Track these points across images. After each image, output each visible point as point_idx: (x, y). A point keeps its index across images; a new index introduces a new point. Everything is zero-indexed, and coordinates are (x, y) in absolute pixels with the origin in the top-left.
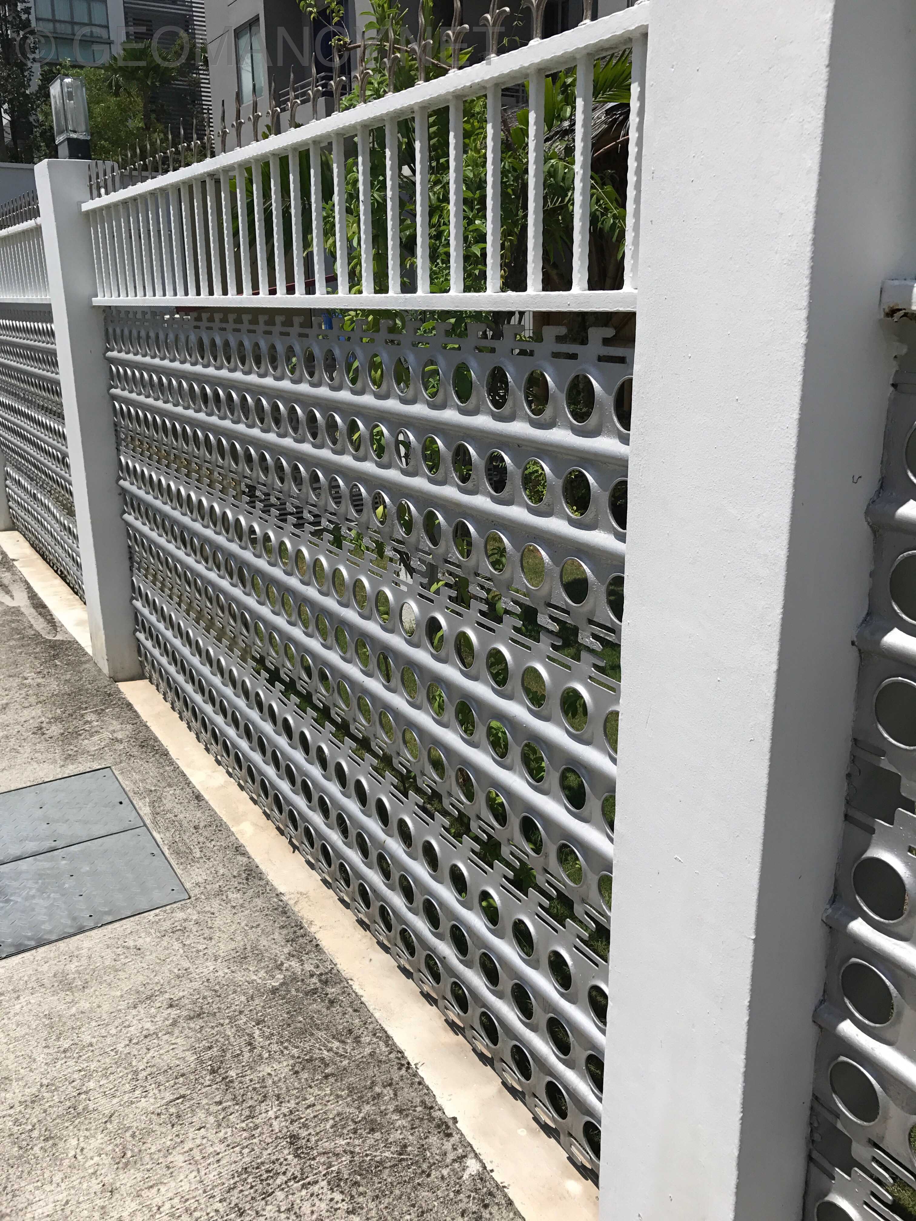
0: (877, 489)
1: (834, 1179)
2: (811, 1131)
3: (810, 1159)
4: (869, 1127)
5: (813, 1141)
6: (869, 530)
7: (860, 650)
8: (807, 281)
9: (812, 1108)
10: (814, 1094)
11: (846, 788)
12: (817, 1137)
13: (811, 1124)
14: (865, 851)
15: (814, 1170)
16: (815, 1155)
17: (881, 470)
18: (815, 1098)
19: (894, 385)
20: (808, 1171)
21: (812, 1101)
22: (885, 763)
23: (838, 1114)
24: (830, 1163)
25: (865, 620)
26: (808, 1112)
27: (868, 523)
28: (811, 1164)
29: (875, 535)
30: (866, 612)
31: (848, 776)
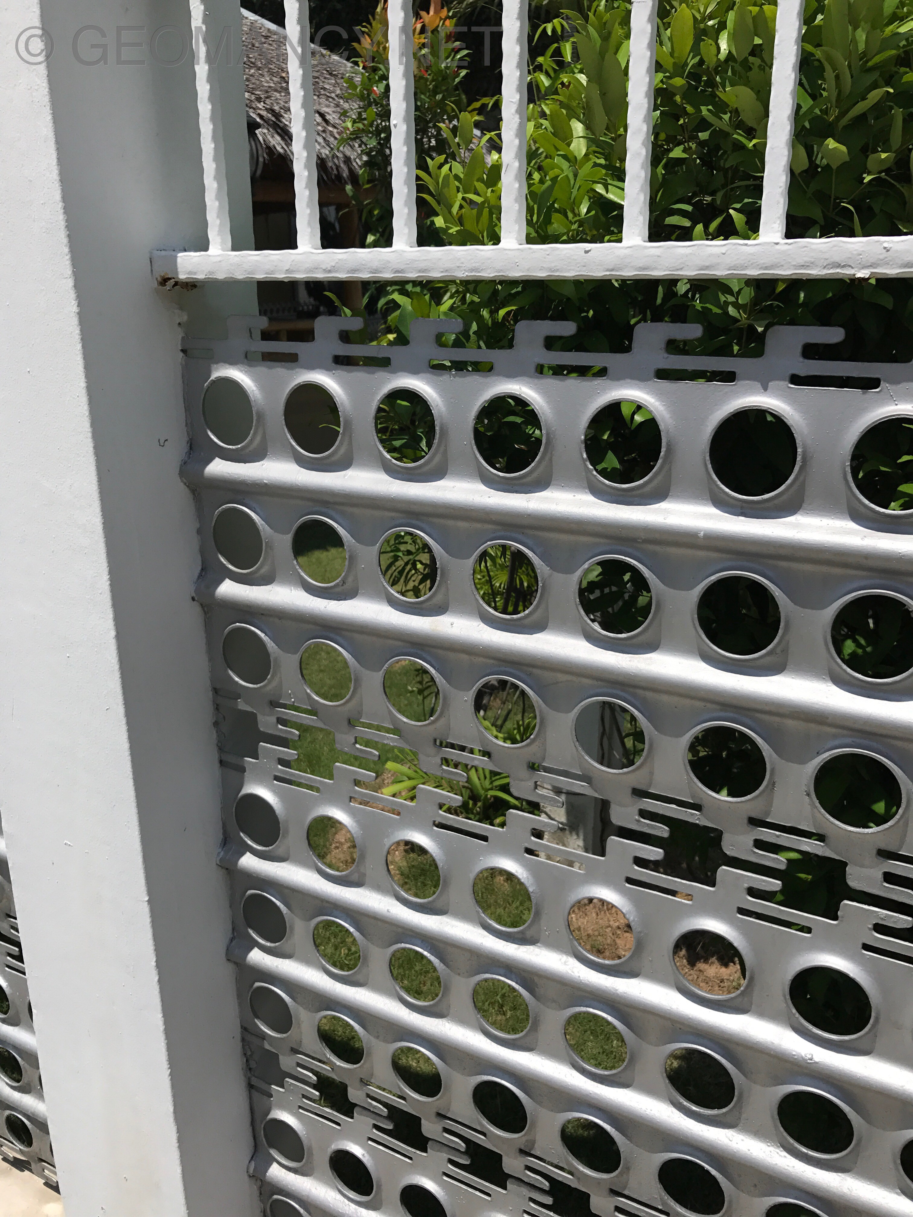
0: (186, 450)
1: (271, 1096)
2: (247, 1061)
3: (251, 1087)
4: (288, 1036)
5: (250, 1069)
6: (187, 489)
7: (202, 605)
8: (66, 250)
9: (243, 1040)
10: (242, 1027)
11: (215, 736)
12: (253, 1065)
13: (245, 1054)
14: (240, 790)
15: (255, 1094)
16: (254, 1081)
17: (187, 432)
18: (244, 1029)
19: (183, 351)
20: (251, 1098)
21: (242, 1034)
22: (242, 705)
23: (263, 1036)
24: (267, 1083)
25: (200, 576)
26: (240, 1045)
27: (185, 484)
28: (253, 1091)
29: (194, 494)
30: (200, 568)
31: (216, 724)
